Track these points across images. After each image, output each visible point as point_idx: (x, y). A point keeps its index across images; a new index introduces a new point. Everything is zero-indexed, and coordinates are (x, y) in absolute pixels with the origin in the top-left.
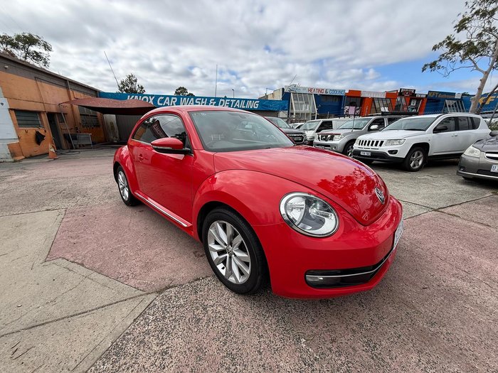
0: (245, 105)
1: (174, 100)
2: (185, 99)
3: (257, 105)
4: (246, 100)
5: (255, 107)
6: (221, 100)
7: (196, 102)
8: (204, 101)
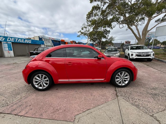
0: (24, 41)
3: (31, 42)
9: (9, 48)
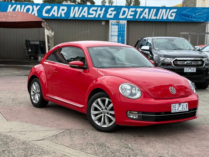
0: (156, 15)
1: (63, 10)
2: (77, 8)
3: (174, 15)
4: (158, 9)
5: (170, 18)
6: (123, 9)
7: (91, 12)
8: (101, 10)
9: (120, 38)
